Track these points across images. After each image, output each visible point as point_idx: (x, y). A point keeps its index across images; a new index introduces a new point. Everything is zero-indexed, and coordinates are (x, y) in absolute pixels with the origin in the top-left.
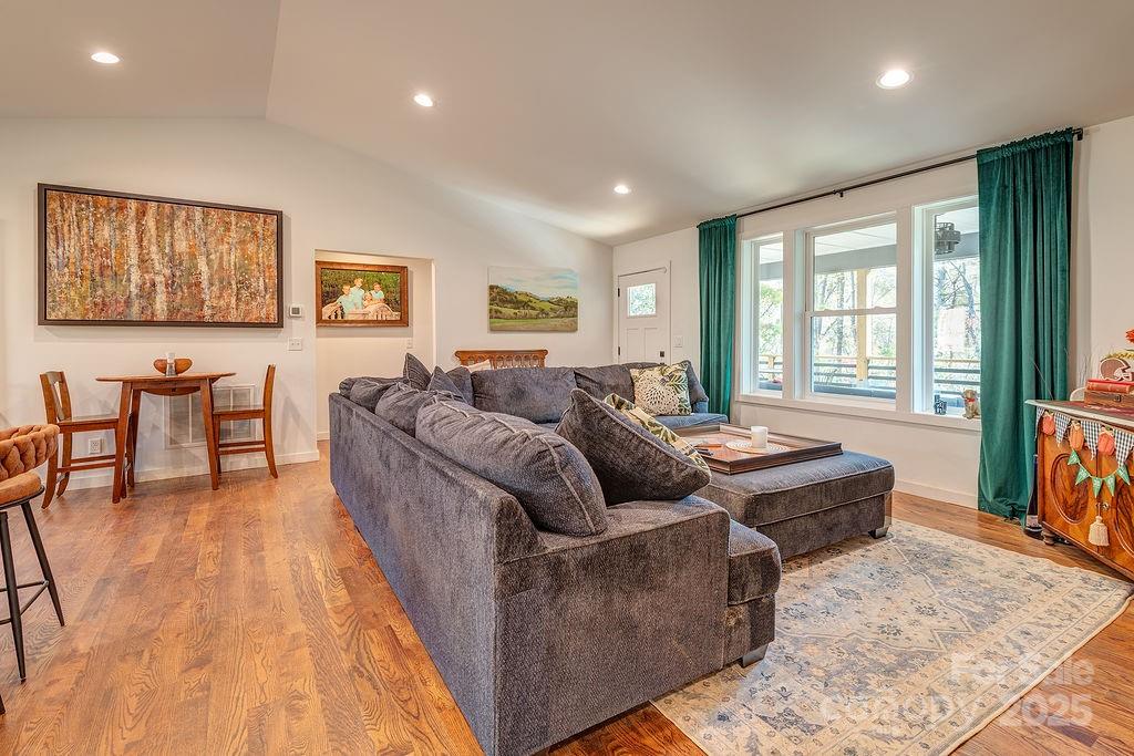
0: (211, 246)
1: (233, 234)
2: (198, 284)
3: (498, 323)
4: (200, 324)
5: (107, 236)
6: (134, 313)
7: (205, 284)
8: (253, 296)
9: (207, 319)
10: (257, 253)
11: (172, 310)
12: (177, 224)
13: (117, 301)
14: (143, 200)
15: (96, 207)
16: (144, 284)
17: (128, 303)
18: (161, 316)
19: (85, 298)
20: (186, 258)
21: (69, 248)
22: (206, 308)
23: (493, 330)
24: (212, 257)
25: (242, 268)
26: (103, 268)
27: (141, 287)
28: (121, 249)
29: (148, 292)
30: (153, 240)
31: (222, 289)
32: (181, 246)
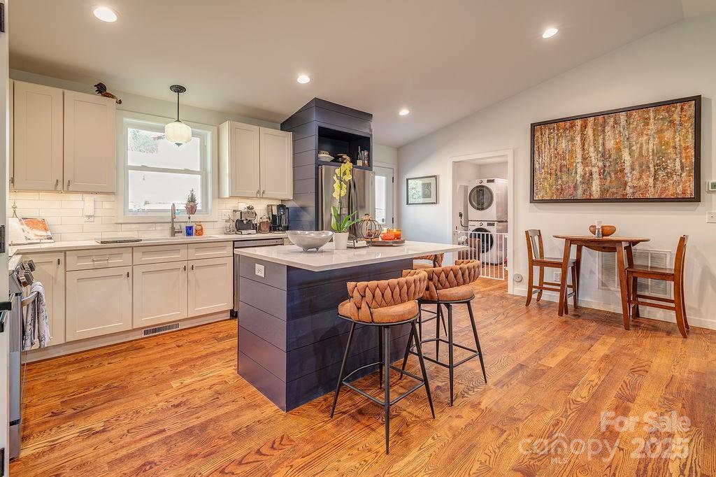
0: (633, 140)
1: (651, 127)
2: (622, 171)
4: (624, 200)
5: (564, 146)
6: (579, 194)
7: (627, 170)
8: (669, 175)
9: (629, 196)
10: (674, 138)
11: (603, 191)
12: (608, 128)
13: (569, 187)
14: (584, 118)
15: (558, 130)
16: (585, 174)
17: (575, 188)
18: (596, 195)
19: (552, 186)
20: (613, 152)
21: (545, 158)
22: (628, 188)
24: (634, 148)
25: (660, 154)
26: (561, 166)
27: (583, 177)
28: (572, 152)
29: (587, 179)
30: (591, 144)
31: (642, 172)
32: (610, 144)
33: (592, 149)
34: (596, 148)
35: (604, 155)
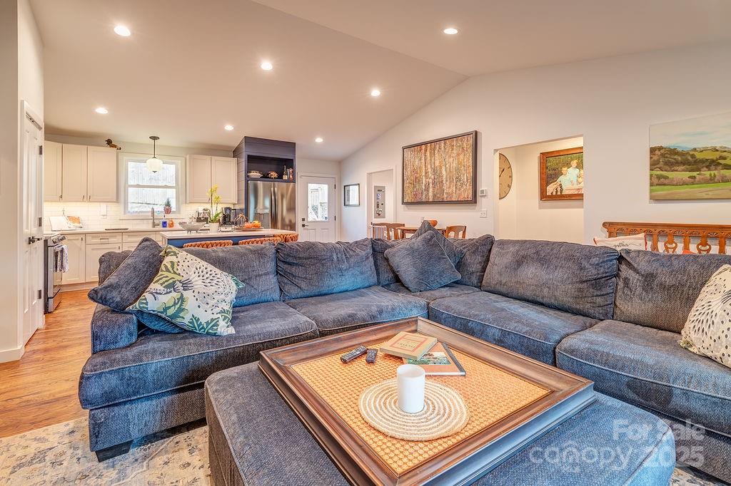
3: (662, 191)
5: (417, 163)
6: (424, 198)
12: (436, 152)
13: (419, 193)
14: (426, 144)
15: (415, 152)
16: (426, 184)
17: (422, 193)
19: (412, 193)
20: (438, 168)
21: (409, 172)
22: (444, 194)
23: (655, 199)
24: (447, 166)
25: (458, 170)
26: (416, 178)
28: (420, 168)
29: (427, 188)
30: (429, 163)
31: (450, 182)
32: (437, 163)
33: (429, 167)
34: (431, 167)
35: (434, 170)
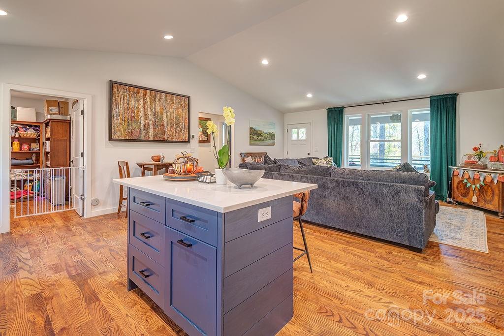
0: (168, 109)
1: (174, 105)
2: (163, 125)
3: (253, 142)
4: (164, 141)
5: (133, 104)
6: (142, 137)
7: (165, 125)
8: (181, 130)
9: (166, 139)
10: (182, 113)
11: (155, 136)
12: (157, 100)
13: (137, 132)
14: (145, 89)
15: (130, 92)
16: (146, 124)
17: (140, 132)
18: (151, 138)
19: (125, 130)
20: (159, 114)
21: (119, 109)
22: (166, 135)
23: (251, 145)
24: (168, 114)
25: (177, 119)
26: (132, 117)
27: (145, 126)
28: (138, 109)
29: (147, 128)
30: (149, 106)
31: (171, 127)
32: (158, 109)
33: (149, 110)
34: (151, 110)
35: (155, 114)
